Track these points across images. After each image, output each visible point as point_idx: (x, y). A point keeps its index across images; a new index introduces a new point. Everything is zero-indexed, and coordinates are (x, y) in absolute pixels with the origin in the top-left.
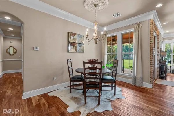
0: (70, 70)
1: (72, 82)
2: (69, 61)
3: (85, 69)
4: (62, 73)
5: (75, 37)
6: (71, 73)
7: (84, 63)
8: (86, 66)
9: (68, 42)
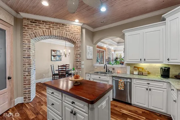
0: (53, 70)
1: (54, 76)
2: (52, 65)
3: (59, 69)
4: (48, 72)
5: (56, 52)
6: (53, 72)
7: (59, 66)
8: (60, 67)
9: (51, 55)
